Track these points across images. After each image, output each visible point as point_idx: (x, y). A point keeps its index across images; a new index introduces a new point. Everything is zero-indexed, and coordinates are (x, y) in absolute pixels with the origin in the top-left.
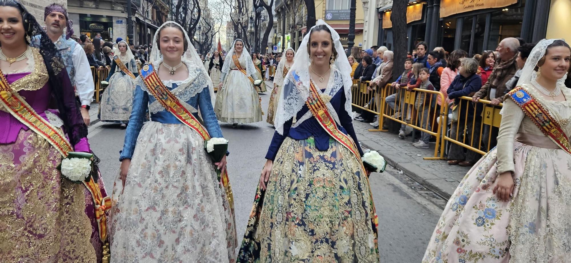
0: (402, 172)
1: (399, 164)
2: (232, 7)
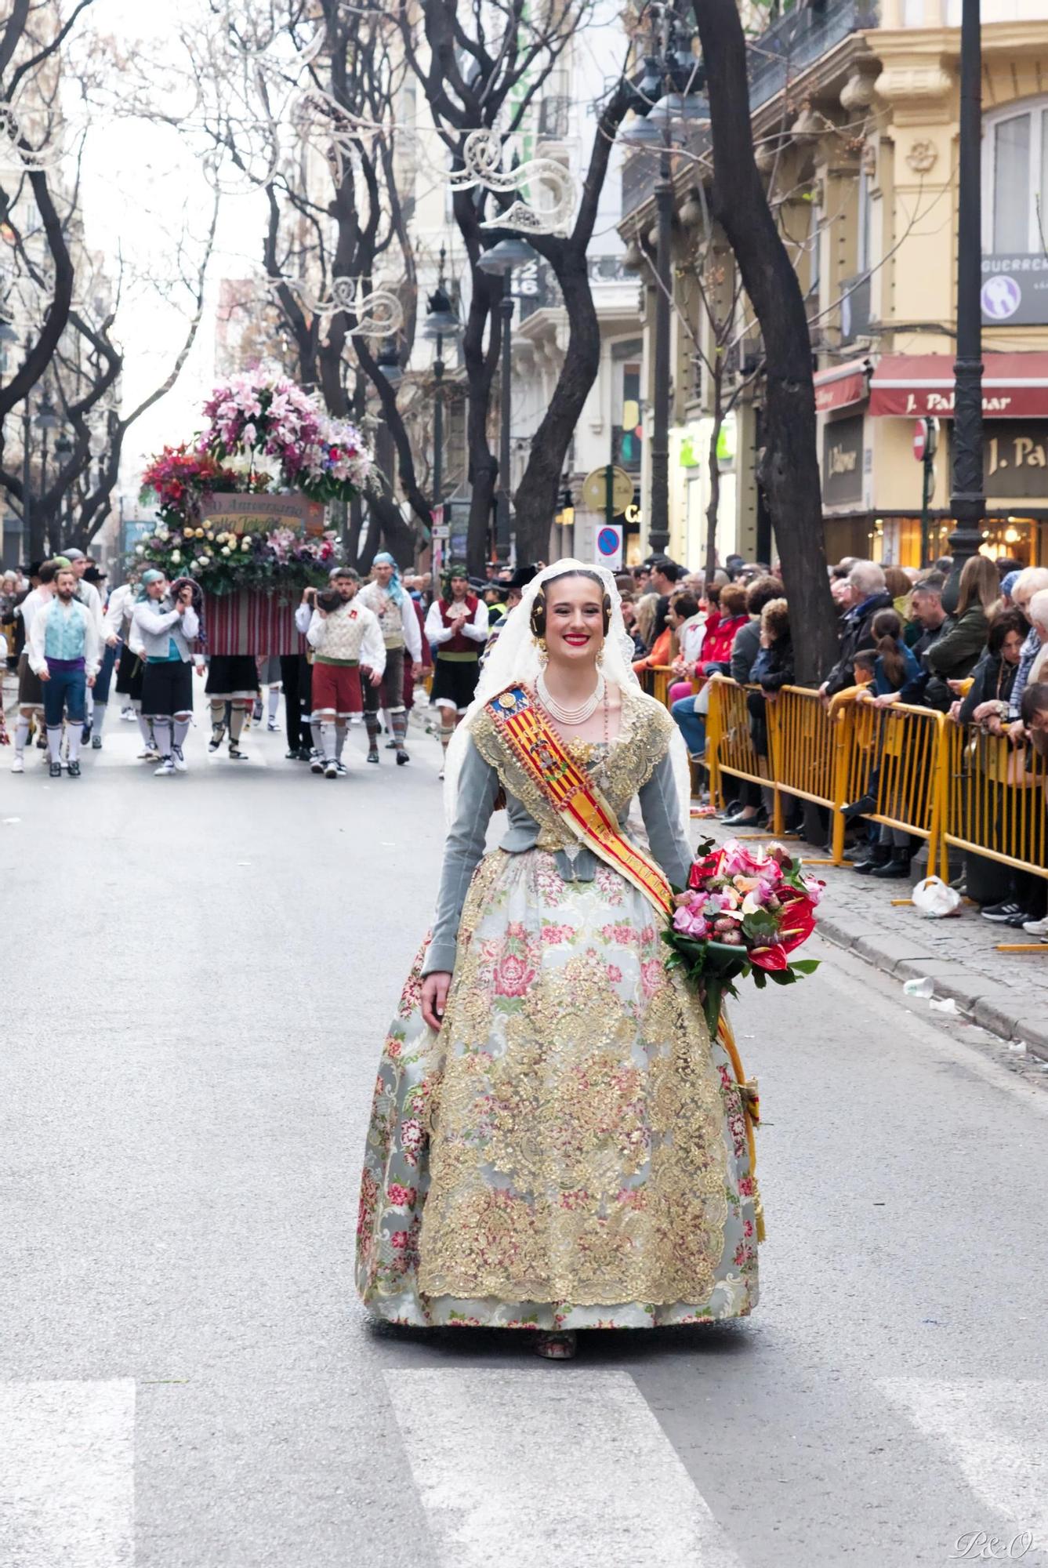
0: (1022, 1046)
1: (1022, 1023)
2: (281, 195)
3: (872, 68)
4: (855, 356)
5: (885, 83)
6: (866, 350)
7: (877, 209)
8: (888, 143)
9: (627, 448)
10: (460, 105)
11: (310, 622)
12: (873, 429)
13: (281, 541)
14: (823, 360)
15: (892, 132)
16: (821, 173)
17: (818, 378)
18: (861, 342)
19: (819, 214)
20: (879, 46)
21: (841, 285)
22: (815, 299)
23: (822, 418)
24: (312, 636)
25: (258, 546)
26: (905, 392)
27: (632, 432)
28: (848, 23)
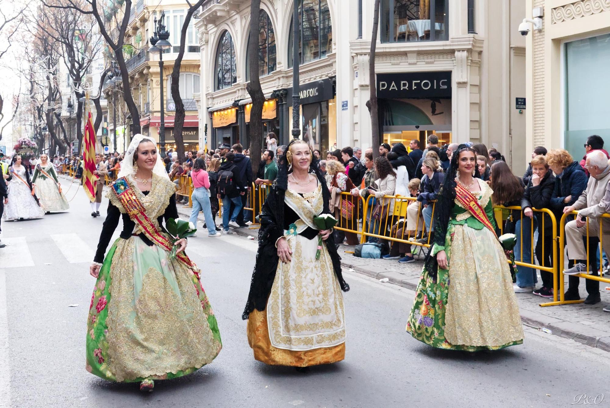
3: (149, 68)
4: (147, 116)
5: (151, 70)
6: (149, 115)
7: (150, 91)
8: (152, 80)
9: (105, 131)
10: (75, 73)
11: (30, 161)
12: (151, 129)
13: (28, 154)
14: (142, 116)
15: (152, 78)
16: (140, 84)
17: (141, 120)
18: (148, 114)
19: (140, 91)
20: (150, 64)
21: (145, 104)
22: (140, 106)
23: (142, 127)
24: (31, 162)
25: (26, 154)
26: (156, 123)
27: (106, 128)
28: (144, 60)
